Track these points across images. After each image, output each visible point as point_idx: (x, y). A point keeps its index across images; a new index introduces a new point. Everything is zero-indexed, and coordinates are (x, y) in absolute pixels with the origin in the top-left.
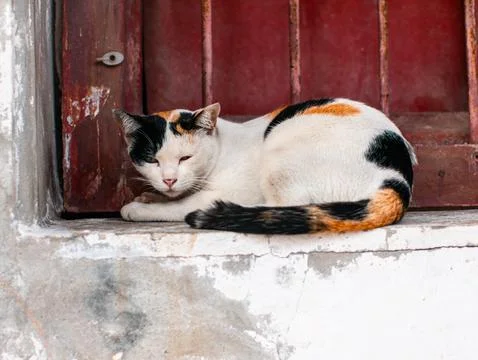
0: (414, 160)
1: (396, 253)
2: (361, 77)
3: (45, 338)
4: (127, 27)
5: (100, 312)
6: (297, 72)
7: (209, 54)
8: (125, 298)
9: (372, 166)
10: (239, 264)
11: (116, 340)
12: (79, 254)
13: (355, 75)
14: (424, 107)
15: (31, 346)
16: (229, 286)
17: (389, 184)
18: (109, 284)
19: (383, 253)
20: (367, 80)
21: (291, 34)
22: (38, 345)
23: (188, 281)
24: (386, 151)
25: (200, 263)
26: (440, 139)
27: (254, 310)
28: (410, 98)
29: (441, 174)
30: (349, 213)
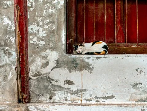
0: (108, 48)
1: (105, 58)
2: (103, 38)
3: (67, 66)
4: (74, 32)
5: (73, 63)
6: (95, 38)
7: (84, 35)
8: (76, 62)
9: (103, 48)
10: (88, 58)
11: (75, 66)
12: (71, 57)
13: (102, 38)
14: (111, 42)
15: (65, 67)
16: (87, 61)
17: (104, 50)
18: (74, 60)
19: (104, 57)
20: (103, 39)
21: (94, 33)
22: (66, 67)
23: (83, 60)
24: (105, 47)
25: (84, 58)
26: (112, 46)
27: (90, 63)
28: (109, 41)
29: (112, 50)
30: (99, 53)
